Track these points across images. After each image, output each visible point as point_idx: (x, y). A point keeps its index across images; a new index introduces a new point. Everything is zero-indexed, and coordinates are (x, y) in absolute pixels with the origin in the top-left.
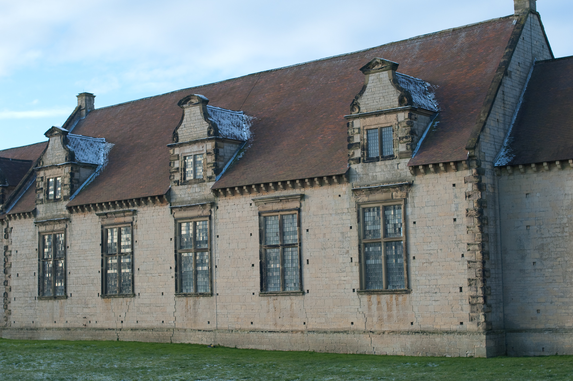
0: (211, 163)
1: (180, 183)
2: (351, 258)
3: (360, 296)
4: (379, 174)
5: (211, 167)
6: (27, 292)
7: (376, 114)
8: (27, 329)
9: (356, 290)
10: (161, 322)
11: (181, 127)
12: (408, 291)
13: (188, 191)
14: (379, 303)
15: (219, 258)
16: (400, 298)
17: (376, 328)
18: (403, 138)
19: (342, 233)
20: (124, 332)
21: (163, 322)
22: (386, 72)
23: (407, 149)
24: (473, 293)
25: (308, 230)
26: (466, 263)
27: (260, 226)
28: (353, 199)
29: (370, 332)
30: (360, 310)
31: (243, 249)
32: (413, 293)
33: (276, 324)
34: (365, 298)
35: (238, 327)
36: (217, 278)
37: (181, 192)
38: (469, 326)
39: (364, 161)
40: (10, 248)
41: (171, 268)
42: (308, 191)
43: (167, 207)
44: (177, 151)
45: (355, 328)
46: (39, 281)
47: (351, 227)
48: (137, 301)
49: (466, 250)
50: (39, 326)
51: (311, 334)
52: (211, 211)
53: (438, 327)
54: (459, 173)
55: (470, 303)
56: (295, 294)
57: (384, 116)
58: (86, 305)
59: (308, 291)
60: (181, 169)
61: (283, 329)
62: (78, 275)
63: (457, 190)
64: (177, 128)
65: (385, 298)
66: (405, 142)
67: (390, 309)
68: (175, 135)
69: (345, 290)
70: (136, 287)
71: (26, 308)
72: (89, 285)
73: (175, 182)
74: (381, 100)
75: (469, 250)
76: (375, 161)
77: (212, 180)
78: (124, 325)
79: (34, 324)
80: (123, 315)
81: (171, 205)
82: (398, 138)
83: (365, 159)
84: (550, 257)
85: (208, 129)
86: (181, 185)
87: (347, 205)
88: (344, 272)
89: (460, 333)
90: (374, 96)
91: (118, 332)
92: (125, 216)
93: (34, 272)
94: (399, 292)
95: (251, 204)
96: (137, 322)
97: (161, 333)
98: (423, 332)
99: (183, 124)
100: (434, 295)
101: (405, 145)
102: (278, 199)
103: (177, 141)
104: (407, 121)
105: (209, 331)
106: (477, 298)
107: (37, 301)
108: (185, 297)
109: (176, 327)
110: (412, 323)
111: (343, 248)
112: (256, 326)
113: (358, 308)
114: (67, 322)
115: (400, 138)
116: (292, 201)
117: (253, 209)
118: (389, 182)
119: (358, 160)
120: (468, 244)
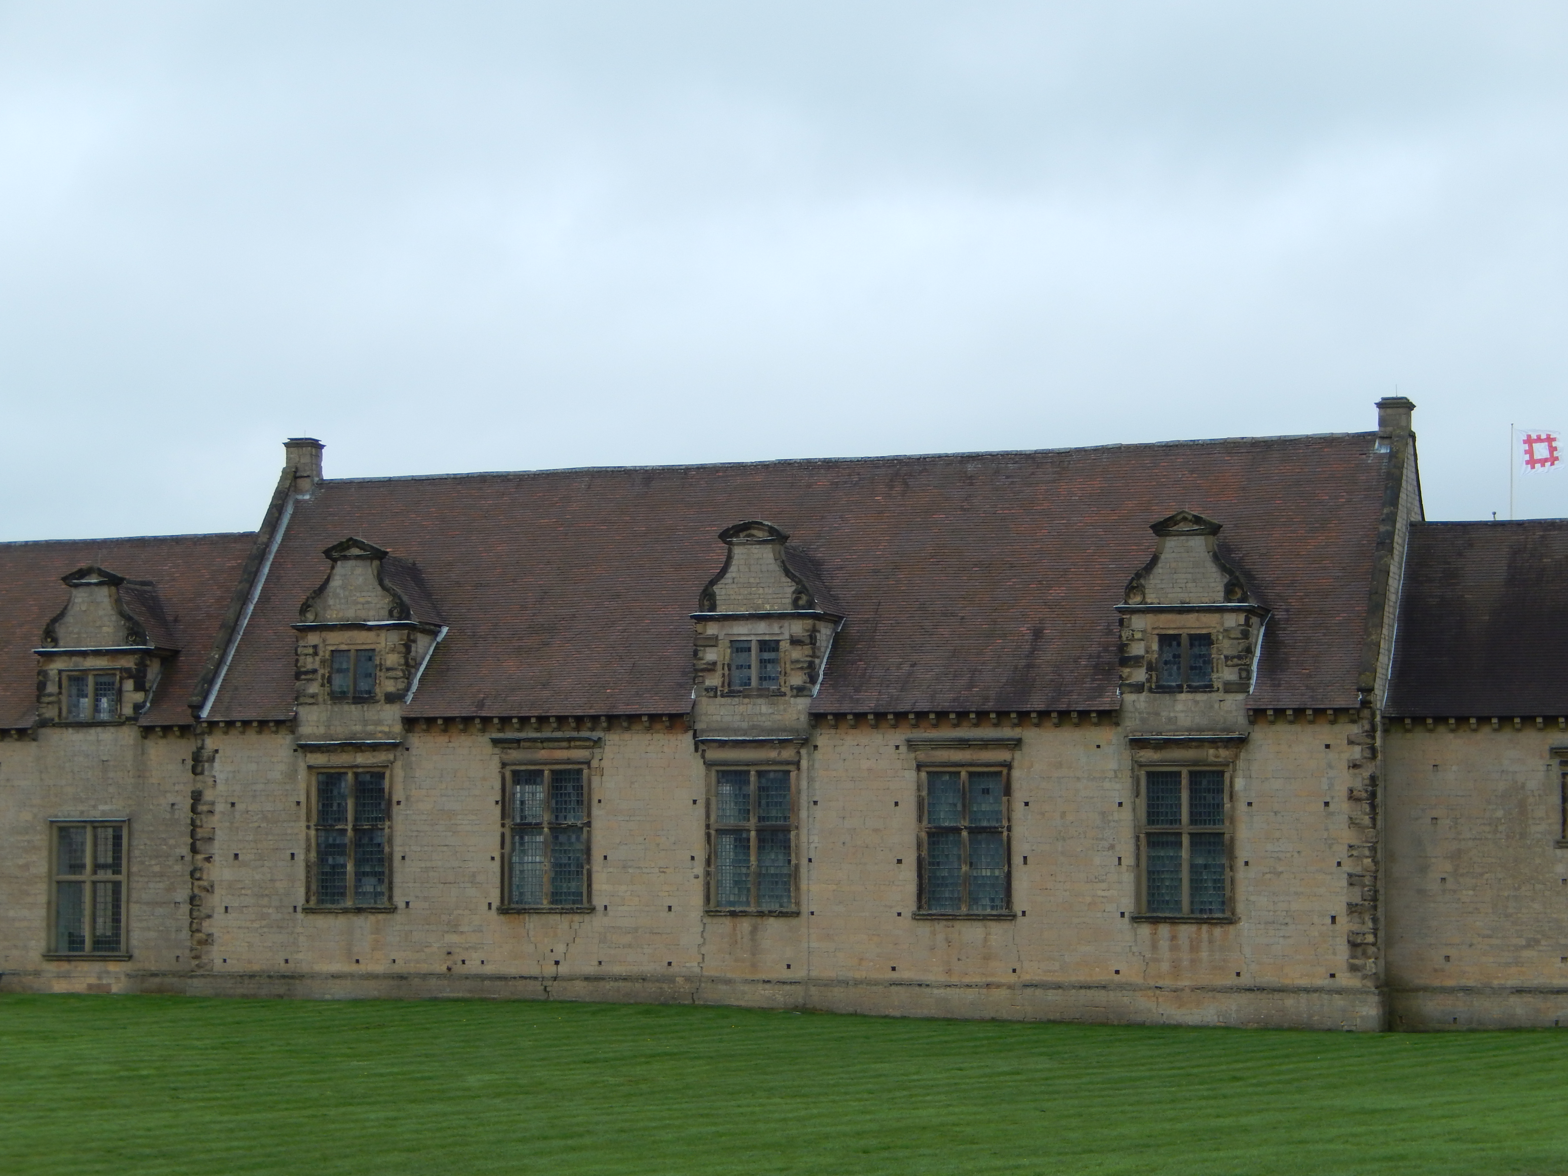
0: (802, 662)
1: (719, 693)
2: (1120, 858)
3: (1135, 925)
4: (1183, 715)
5: (802, 668)
6: (267, 895)
7: (1180, 611)
8: (270, 977)
9: (1126, 915)
10: (666, 964)
11: (723, 581)
12: (1231, 921)
13: (742, 708)
14: (1173, 938)
15: (817, 845)
16: (1218, 931)
17: (1167, 982)
18: (1233, 657)
19: (1103, 814)
20: (564, 984)
21: (670, 964)
22: (1203, 537)
23: (1241, 678)
24: (1355, 927)
25: (1027, 804)
26: (1346, 876)
27: (919, 789)
28: (1127, 754)
29: (1156, 987)
30: (1134, 949)
31: (876, 830)
32: (1243, 925)
33: (949, 972)
34: (1145, 930)
35: (858, 975)
36: (810, 882)
37: (723, 711)
38: (1345, 980)
39: (1151, 690)
40: (208, 795)
41: (693, 858)
42: (1029, 734)
43: (686, 740)
44: (712, 629)
45: (1124, 980)
46: (308, 872)
47: (1120, 804)
48: (597, 922)
49: (1346, 856)
50: (305, 968)
51: (1029, 991)
52: (799, 753)
53: (1287, 982)
54: (1337, 728)
55: (1349, 942)
56: (998, 918)
57: (1196, 614)
58: (454, 927)
59: (1024, 913)
60: (724, 664)
61: (966, 980)
62: (429, 864)
63: (1332, 755)
64: (713, 582)
65: (1186, 931)
66: (1237, 665)
67: (1194, 948)
68: (708, 597)
69: (1105, 914)
70: (594, 893)
71: (265, 930)
72: (462, 885)
73: (707, 690)
74: (1189, 585)
75: (1352, 856)
76: (1174, 692)
77: (805, 693)
78: (563, 969)
79: (291, 965)
80: (560, 948)
81: (695, 736)
82: (1222, 657)
83: (1153, 687)
84: (1471, 871)
85: (794, 592)
86: (722, 696)
87: (1113, 765)
88: (1103, 881)
89: (1331, 991)
90: (1175, 576)
91: (550, 983)
92: (569, 748)
93: (289, 852)
94: (1215, 921)
95: (897, 747)
96: (600, 963)
97: (665, 986)
98: (1261, 989)
99: (728, 575)
100: (1283, 927)
101: (1236, 669)
102: (963, 744)
103: (713, 608)
104: (1242, 630)
105: (791, 983)
106: (1364, 934)
107: (300, 916)
108: (729, 918)
109: (705, 973)
110: (1238, 974)
111: (1102, 839)
112: (905, 974)
113: (1130, 946)
114: (394, 961)
115: (1226, 657)
116: (994, 749)
117: (902, 756)
118: (1200, 730)
119: (1138, 688)
120: (1350, 847)
